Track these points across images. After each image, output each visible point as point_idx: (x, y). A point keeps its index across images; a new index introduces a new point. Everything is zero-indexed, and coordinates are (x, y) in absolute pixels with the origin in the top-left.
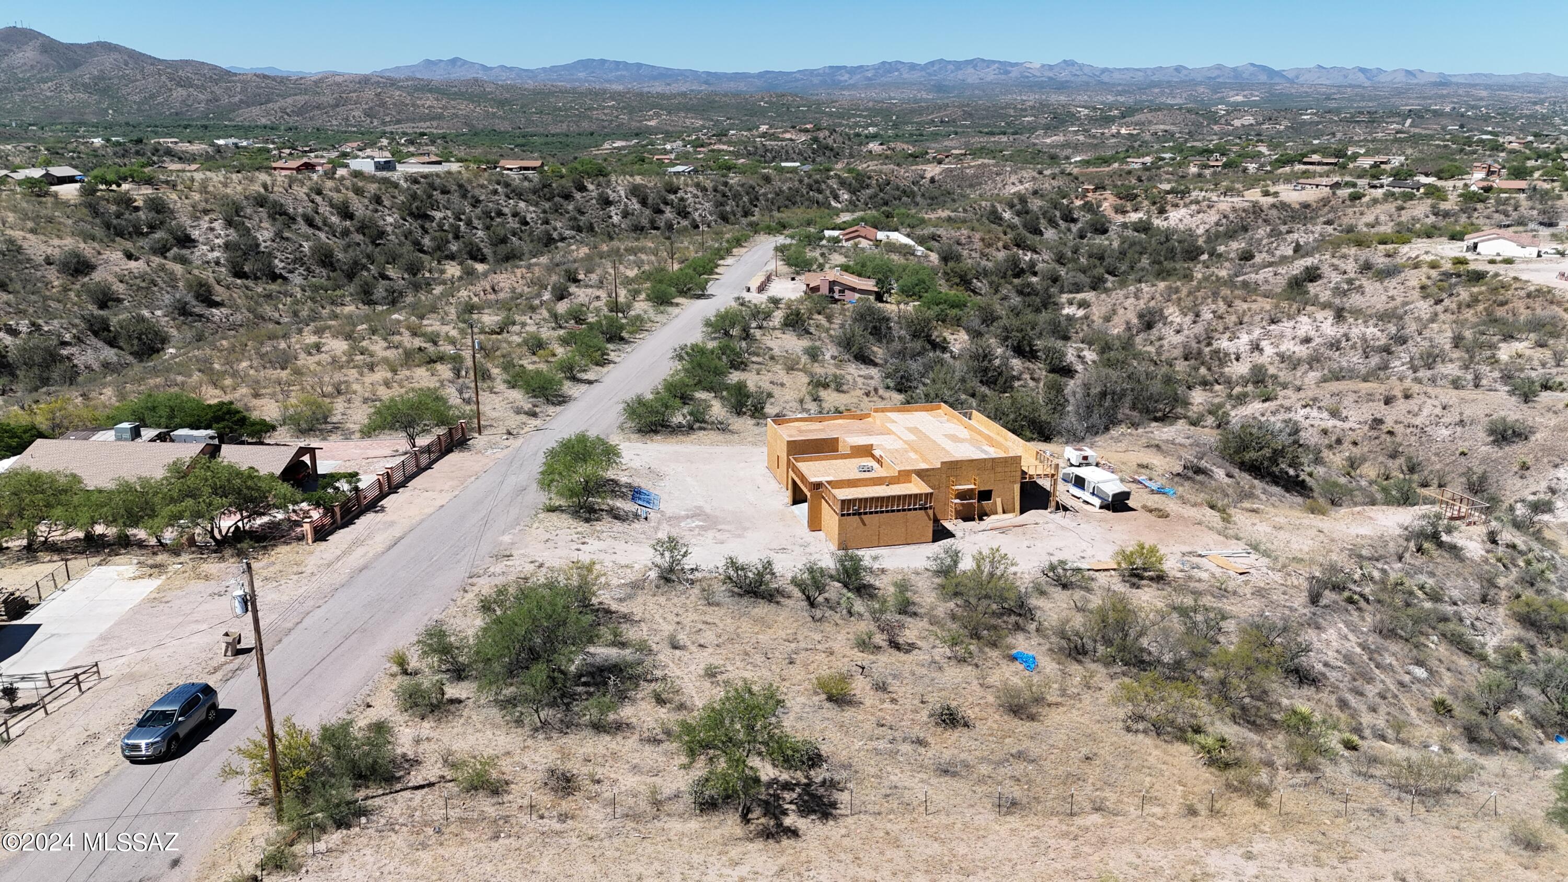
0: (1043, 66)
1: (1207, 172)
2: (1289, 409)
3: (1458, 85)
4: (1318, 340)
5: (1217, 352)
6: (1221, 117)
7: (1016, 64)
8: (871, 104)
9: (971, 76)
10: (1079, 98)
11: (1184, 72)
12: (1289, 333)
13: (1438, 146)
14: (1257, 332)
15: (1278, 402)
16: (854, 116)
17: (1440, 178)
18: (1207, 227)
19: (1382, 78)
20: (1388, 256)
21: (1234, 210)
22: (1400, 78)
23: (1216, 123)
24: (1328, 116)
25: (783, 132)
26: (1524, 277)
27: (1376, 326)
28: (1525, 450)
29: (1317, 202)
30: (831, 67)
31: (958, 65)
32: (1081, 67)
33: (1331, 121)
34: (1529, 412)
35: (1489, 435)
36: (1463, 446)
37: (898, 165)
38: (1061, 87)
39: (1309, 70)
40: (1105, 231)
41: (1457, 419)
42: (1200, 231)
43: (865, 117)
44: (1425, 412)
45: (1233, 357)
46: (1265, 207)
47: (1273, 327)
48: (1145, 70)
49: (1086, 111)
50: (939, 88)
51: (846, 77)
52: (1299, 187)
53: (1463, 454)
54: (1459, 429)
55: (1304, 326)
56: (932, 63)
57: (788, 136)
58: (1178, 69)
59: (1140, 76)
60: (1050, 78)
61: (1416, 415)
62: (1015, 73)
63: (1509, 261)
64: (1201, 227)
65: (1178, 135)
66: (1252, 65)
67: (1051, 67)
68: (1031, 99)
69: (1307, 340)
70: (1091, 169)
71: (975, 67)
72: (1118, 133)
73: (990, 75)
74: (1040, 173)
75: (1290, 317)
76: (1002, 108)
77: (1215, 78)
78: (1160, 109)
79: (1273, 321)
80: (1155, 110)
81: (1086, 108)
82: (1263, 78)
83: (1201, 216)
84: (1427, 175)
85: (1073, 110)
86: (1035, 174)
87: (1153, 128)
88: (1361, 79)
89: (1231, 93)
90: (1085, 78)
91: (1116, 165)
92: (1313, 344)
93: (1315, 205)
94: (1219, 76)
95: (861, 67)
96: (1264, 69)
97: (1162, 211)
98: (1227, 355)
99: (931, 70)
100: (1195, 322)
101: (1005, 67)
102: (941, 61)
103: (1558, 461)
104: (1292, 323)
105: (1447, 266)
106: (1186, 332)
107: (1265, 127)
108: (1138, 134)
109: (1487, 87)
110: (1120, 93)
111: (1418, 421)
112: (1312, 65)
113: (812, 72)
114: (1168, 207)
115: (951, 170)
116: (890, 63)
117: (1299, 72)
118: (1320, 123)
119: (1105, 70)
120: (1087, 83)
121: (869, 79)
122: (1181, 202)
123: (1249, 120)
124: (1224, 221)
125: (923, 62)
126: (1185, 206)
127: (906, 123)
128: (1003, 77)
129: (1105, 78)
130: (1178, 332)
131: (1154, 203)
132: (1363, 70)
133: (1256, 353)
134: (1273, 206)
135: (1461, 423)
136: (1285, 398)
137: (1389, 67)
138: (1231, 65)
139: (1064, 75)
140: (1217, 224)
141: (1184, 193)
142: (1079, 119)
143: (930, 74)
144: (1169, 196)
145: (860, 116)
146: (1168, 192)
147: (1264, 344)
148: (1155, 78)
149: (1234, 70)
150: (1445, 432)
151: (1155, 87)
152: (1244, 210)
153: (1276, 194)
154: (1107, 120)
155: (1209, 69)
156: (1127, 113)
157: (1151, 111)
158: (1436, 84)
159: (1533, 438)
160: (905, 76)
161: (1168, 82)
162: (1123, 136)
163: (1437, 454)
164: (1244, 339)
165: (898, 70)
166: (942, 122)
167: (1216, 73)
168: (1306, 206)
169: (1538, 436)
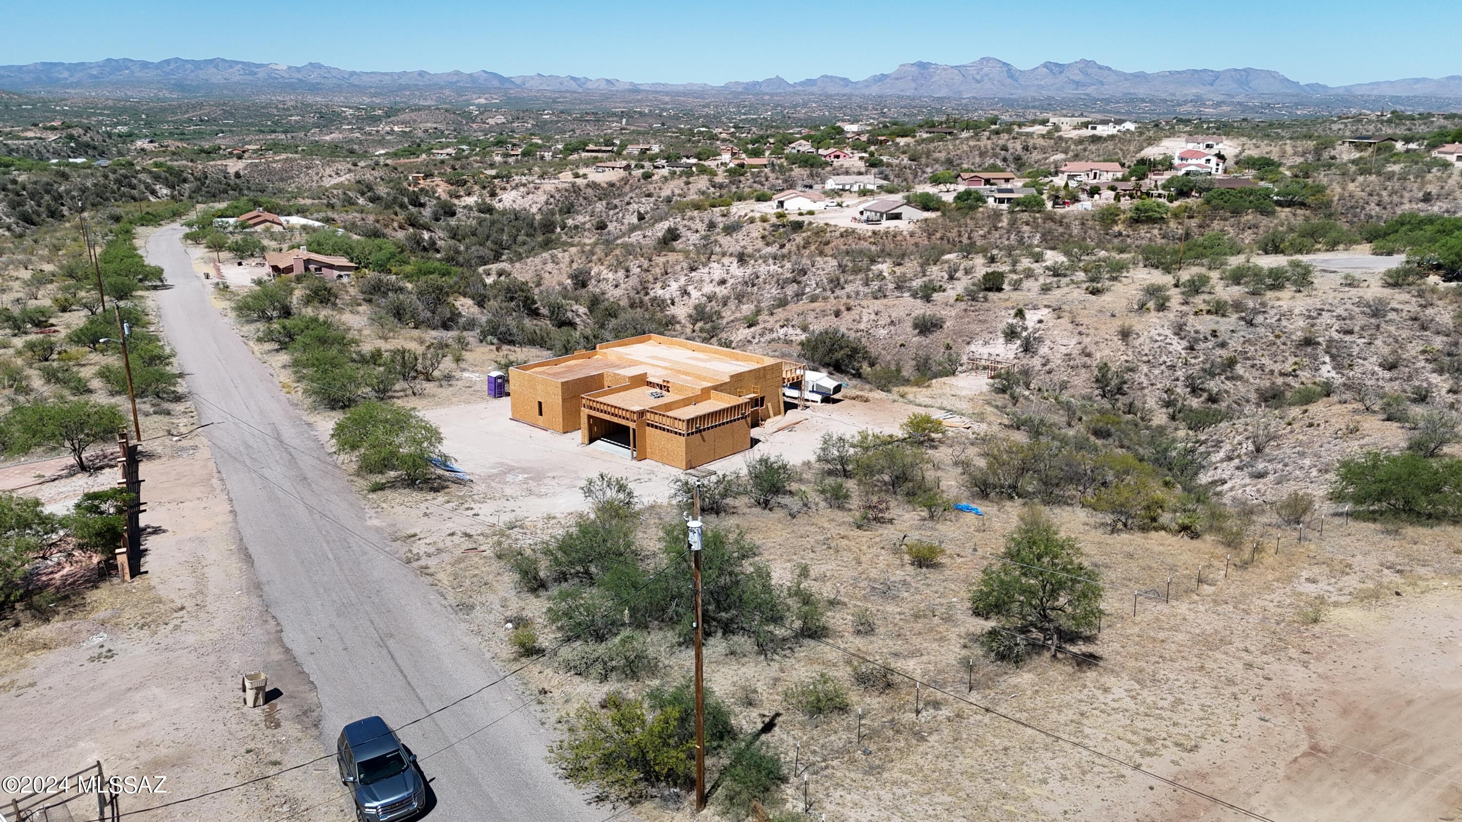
0: (290, 68)
1: (511, 160)
2: (771, 330)
3: (647, 91)
4: (731, 281)
5: (655, 299)
6: (476, 116)
7: (261, 66)
8: (110, 103)
9: (216, 77)
10: (336, 99)
11: (427, 76)
12: (707, 278)
13: (671, 137)
14: (683, 280)
15: (761, 326)
16: (94, 114)
17: (700, 160)
18: (539, 206)
19: (589, 85)
20: (724, 215)
21: (558, 190)
22: (603, 85)
23: (474, 122)
24: (563, 116)
25: (22, 131)
26: (832, 222)
27: (775, 264)
28: (944, 336)
29: (620, 181)
30: (43, 64)
31: (198, 65)
32: (329, 69)
33: (566, 120)
34: (935, 308)
35: (915, 328)
36: (900, 339)
37: (192, 161)
38: (314, 88)
39: (532, 78)
40: (453, 214)
41: (889, 321)
42: (534, 210)
43: (108, 116)
44: (865, 319)
45: (669, 302)
46: (582, 187)
47: (693, 274)
48: (391, 74)
49: (351, 111)
50: (181, 86)
51: (66, 74)
52: (600, 170)
53: (902, 345)
54: (892, 328)
55: (717, 272)
56: (168, 62)
57: (30, 134)
58: (421, 74)
59: (387, 80)
60: (300, 80)
61: (859, 322)
62: (261, 74)
63: (811, 213)
64: (534, 206)
65: (447, 132)
66: (484, 72)
67: (298, 70)
68: (290, 100)
69: (723, 282)
70: (402, 161)
71: (216, 67)
72: (392, 130)
73: (236, 76)
74: (355, 165)
75: (705, 265)
76: (263, 108)
77: (455, 83)
78: (420, 110)
79: (693, 269)
80: (416, 110)
81: (350, 108)
82: (496, 83)
83: (531, 196)
84: (688, 158)
85: (337, 109)
86: (350, 166)
87: (423, 126)
88: (574, 86)
89: (474, 96)
90: (335, 81)
91: (424, 156)
92: (728, 285)
93: (618, 184)
94: (458, 81)
95: (83, 64)
96: (495, 75)
97: (493, 194)
98: (664, 301)
99: (167, 69)
100: (627, 277)
101: (249, 68)
102: (177, 60)
103: (968, 339)
104: (706, 270)
105: (774, 220)
106: (623, 286)
107: (515, 125)
108: (411, 132)
109: (667, 94)
110: (375, 95)
111: (862, 326)
112: (533, 73)
113: (20, 68)
114: (498, 191)
115: (256, 165)
116: (117, 61)
117: (525, 79)
118: (558, 122)
119: (352, 74)
120: (339, 86)
121: (95, 77)
122: (508, 186)
123: (501, 119)
124: (552, 200)
125: (156, 61)
126: (513, 189)
127: (162, 122)
128: (251, 78)
129: (354, 80)
130: (616, 286)
131: (484, 188)
132: (574, 79)
133: (686, 297)
134: (588, 185)
135: (892, 323)
136: (764, 322)
137: (593, 76)
138: (467, 71)
139: (313, 77)
140: (547, 203)
141: (508, 177)
142: (346, 118)
143: (168, 74)
144: (496, 181)
145: (102, 114)
146: (495, 177)
147: (690, 289)
148: (403, 81)
149: (471, 75)
150: (882, 332)
151: (404, 89)
152: (566, 190)
153: (585, 176)
154: (376, 120)
155: (449, 74)
156: (391, 113)
157: (412, 111)
158: (629, 91)
159: (945, 327)
160: (137, 74)
161: (415, 85)
162: (397, 133)
163: (884, 349)
164: (674, 287)
165: (127, 68)
166: (201, 121)
167: (455, 78)
168: (612, 185)
169: (948, 324)
